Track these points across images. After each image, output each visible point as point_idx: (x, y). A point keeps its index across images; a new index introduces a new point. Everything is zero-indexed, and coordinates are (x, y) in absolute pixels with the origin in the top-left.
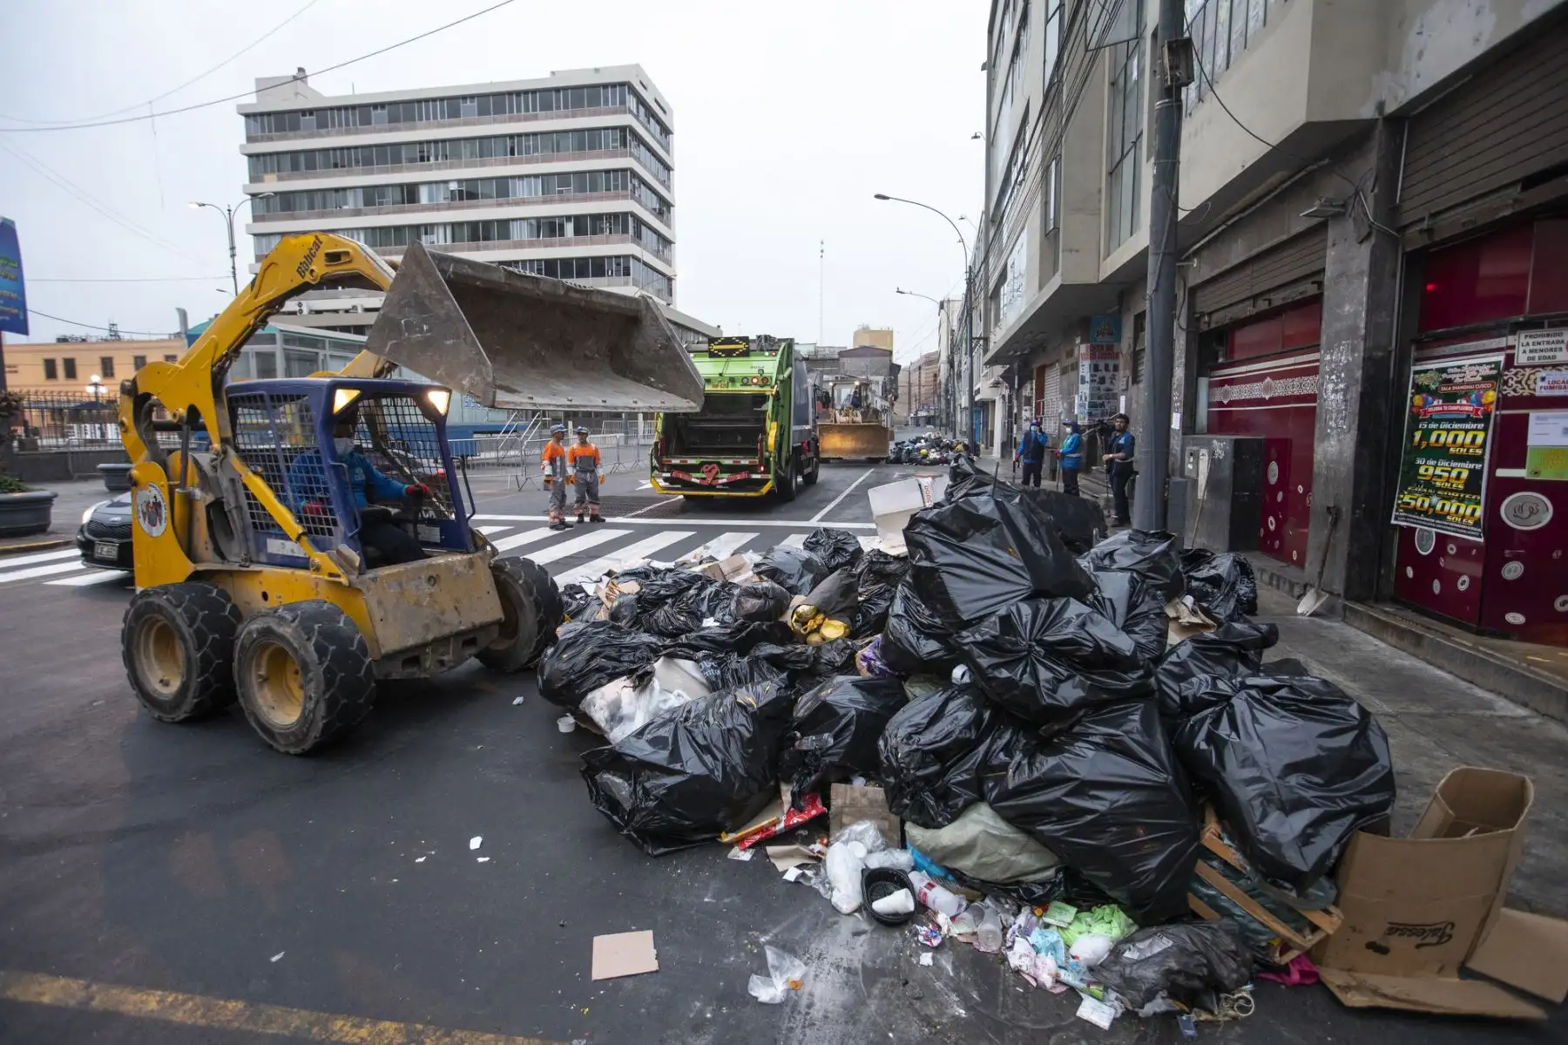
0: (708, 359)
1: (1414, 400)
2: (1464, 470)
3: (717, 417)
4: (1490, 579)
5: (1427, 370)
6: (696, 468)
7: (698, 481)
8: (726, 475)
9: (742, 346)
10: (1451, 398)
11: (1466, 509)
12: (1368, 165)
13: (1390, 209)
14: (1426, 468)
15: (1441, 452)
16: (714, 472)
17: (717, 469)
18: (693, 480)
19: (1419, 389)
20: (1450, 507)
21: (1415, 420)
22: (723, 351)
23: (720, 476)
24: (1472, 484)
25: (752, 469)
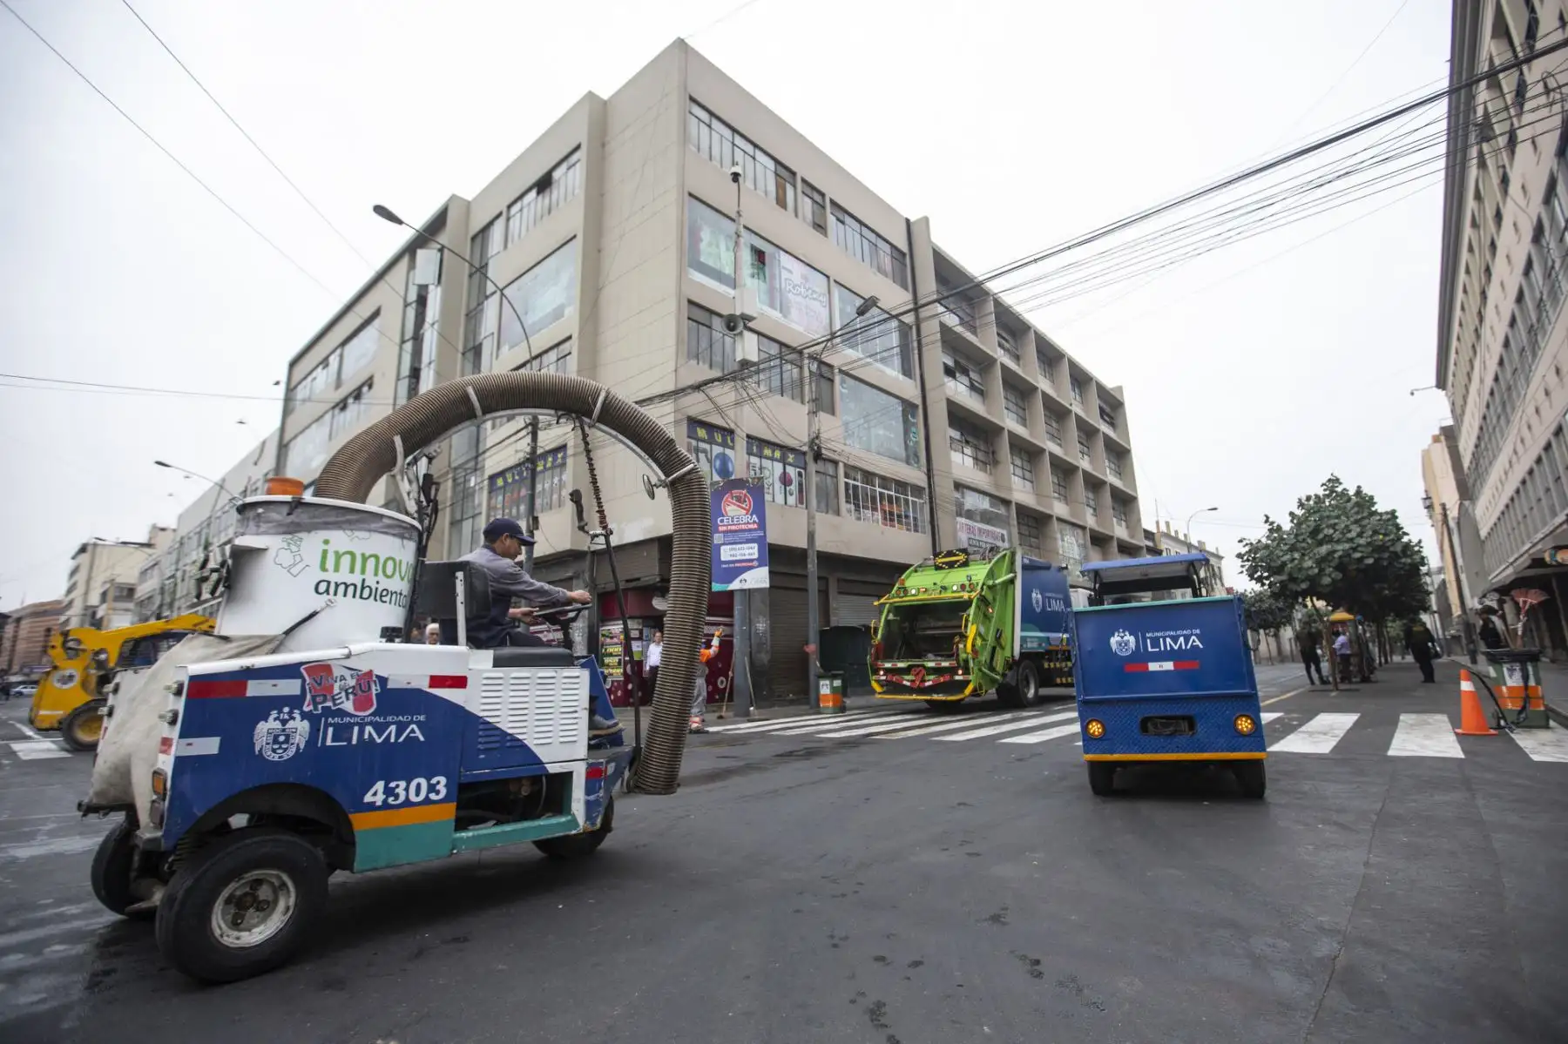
0: (935, 572)
1: (601, 639)
2: (616, 659)
3: (940, 624)
4: (626, 692)
5: (604, 629)
6: (907, 671)
7: (908, 684)
8: (932, 677)
9: (962, 557)
10: (612, 638)
11: (618, 671)
12: (587, 563)
13: (593, 579)
14: (607, 660)
15: (611, 655)
16: (920, 675)
17: (924, 672)
18: (905, 683)
19: (603, 635)
20: (614, 671)
21: (603, 645)
22: (946, 563)
23: (927, 678)
24: (619, 663)
25: (953, 671)
